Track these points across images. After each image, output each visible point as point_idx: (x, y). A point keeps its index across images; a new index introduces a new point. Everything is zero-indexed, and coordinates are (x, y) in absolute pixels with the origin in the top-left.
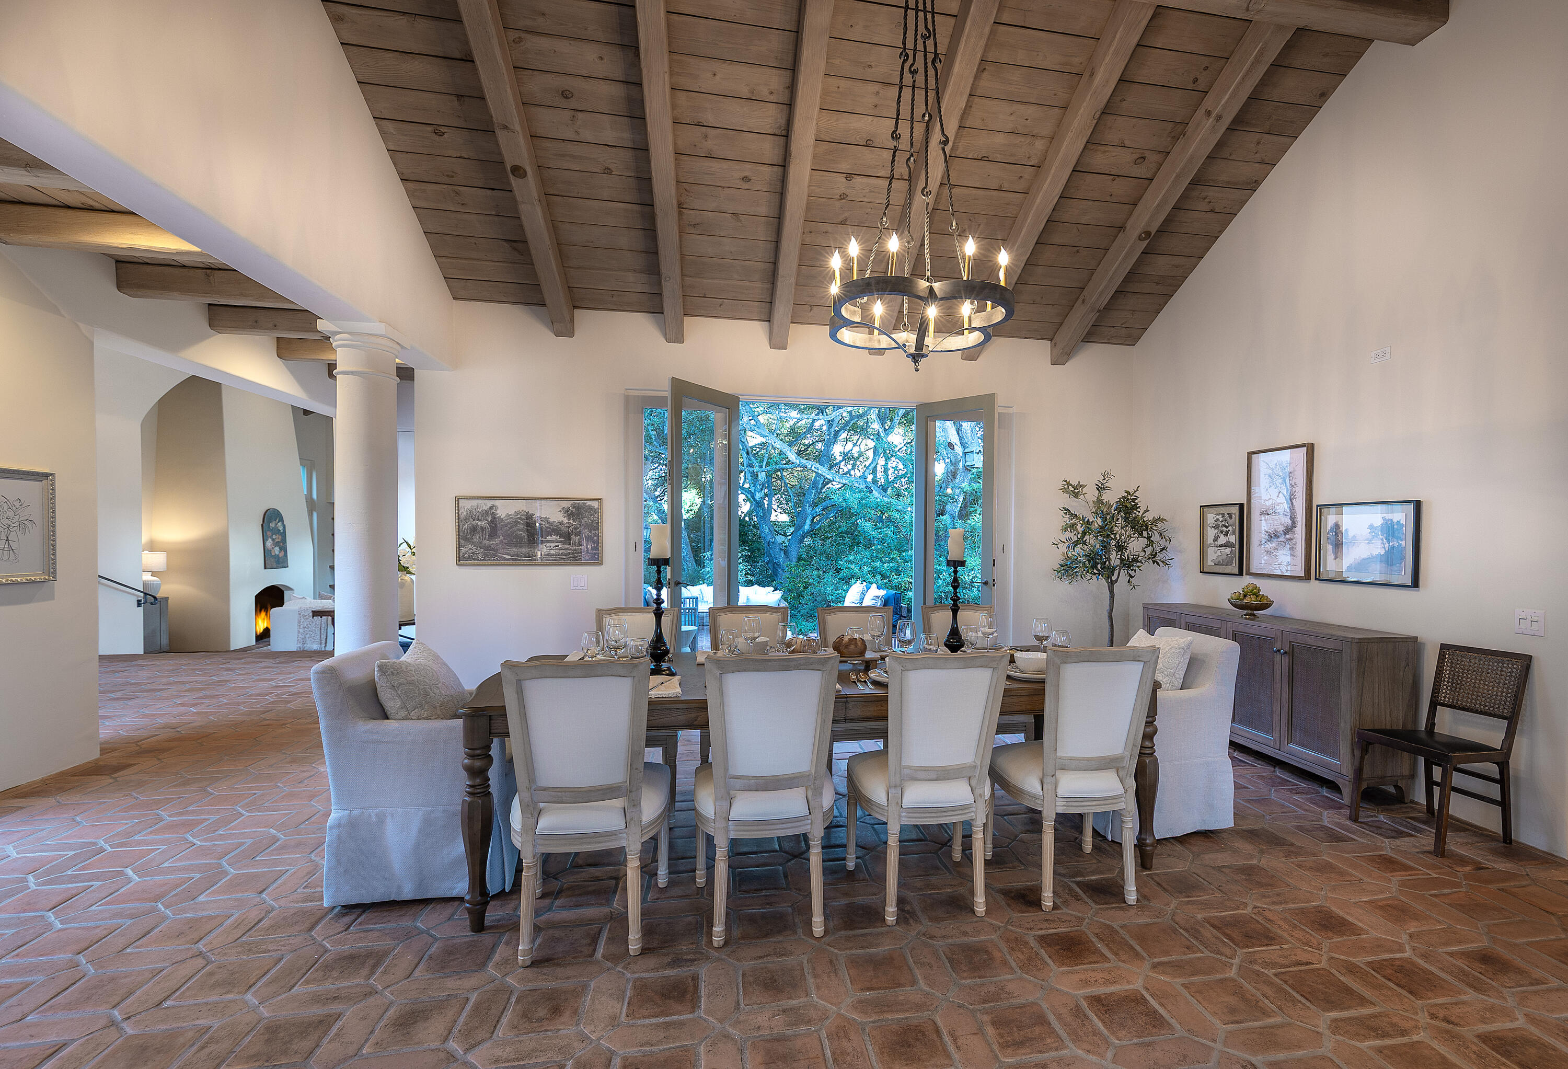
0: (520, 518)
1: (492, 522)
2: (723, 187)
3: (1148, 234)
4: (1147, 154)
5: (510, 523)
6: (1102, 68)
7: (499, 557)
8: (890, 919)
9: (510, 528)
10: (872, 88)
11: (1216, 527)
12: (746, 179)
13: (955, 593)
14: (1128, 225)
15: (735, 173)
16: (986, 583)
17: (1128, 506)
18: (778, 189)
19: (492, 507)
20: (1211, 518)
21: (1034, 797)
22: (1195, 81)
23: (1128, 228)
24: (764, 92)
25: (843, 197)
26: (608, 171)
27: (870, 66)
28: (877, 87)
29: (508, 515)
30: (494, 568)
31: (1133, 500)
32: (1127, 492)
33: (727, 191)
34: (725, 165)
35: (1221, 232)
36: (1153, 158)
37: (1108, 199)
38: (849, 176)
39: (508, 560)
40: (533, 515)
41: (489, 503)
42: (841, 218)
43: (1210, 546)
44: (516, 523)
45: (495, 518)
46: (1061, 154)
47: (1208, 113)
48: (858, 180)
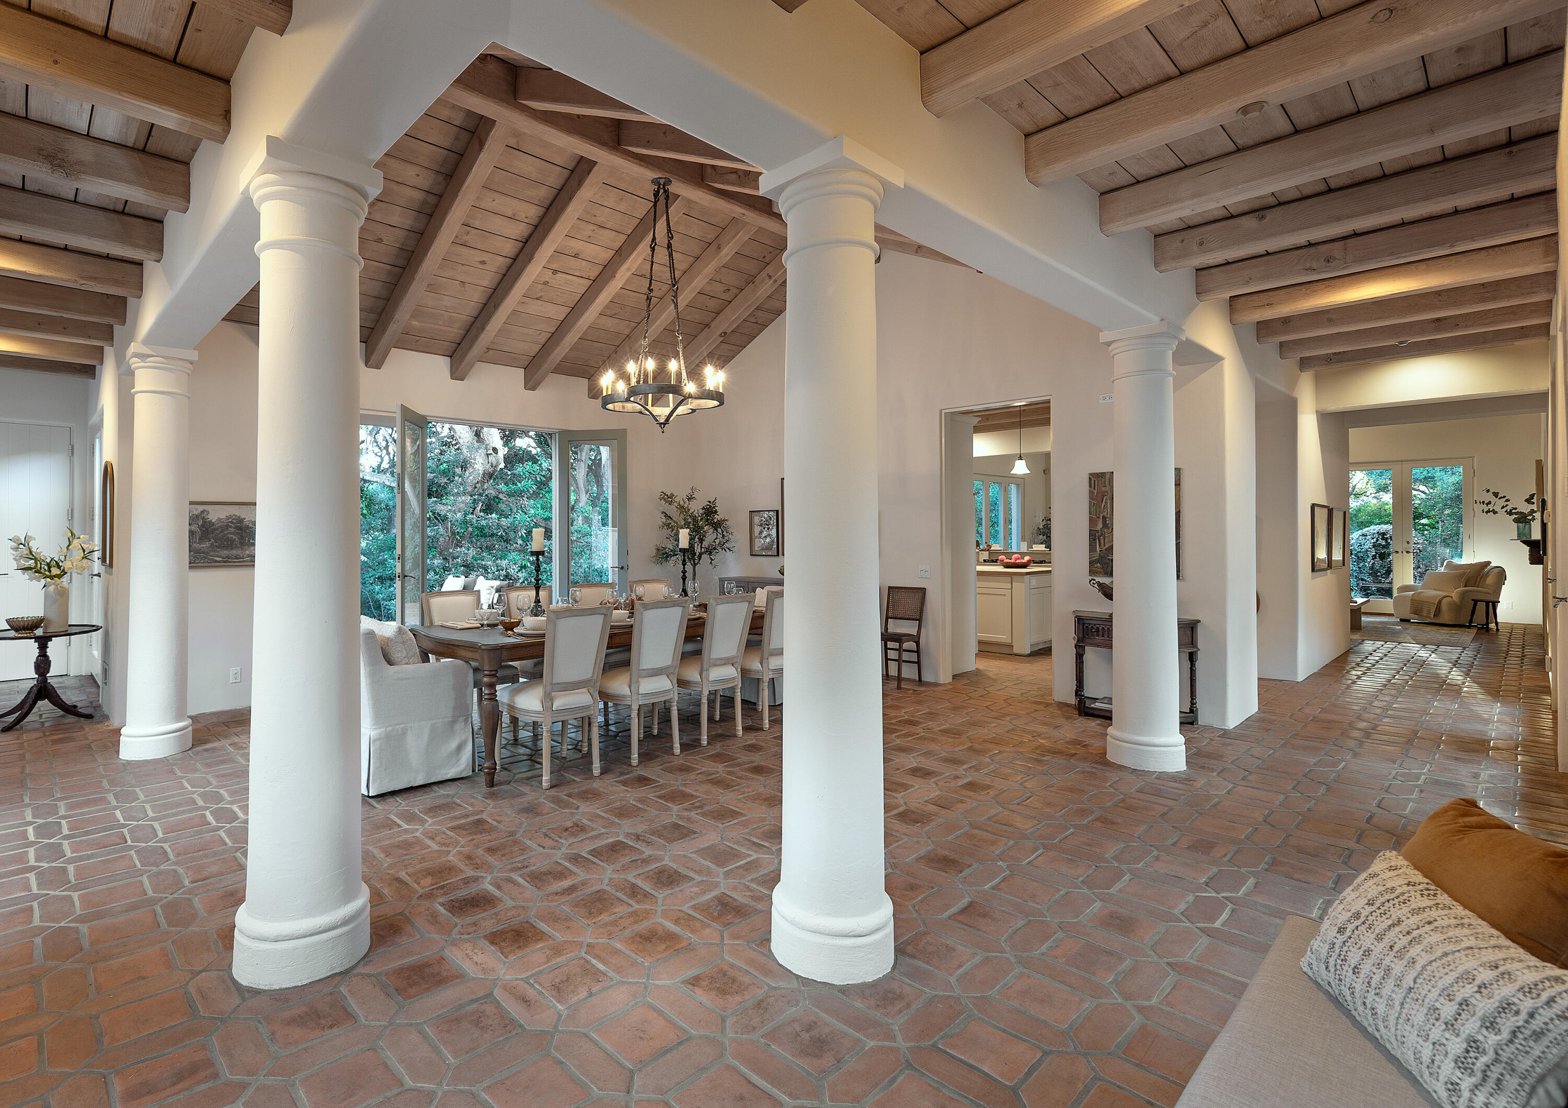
0: (231, 522)
1: (203, 526)
2: (463, 265)
3: (725, 333)
4: (731, 288)
5: (221, 527)
6: (727, 248)
7: (210, 559)
8: (705, 743)
9: (221, 532)
10: (591, 227)
11: (761, 525)
12: (483, 262)
13: (684, 568)
14: (713, 325)
15: (477, 257)
16: (622, 568)
17: (710, 511)
18: (503, 272)
19: (203, 512)
20: (756, 519)
21: (758, 672)
22: (764, 257)
23: (712, 327)
24: (522, 216)
25: (546, 283)
26: (380, 240)
27: (595, 216)
28: (595, 227)
29: (219, 519)
30: (208, 570)
31: (714, 507)
32: (710, 502)
33: (466, 267)
34: (472, 251)
35: (758, 335)
36: (735, 291)
37: (705, 308)
38: (555, 272)
39: (219, 562)
40: (245, 519)
41: (201, 508)
42: (538, 296)
43: (756, 537)
44: (227, 527)
45: (205, 522)
46: (692, 285)
47: (770, 277)
48: (560, 275)
